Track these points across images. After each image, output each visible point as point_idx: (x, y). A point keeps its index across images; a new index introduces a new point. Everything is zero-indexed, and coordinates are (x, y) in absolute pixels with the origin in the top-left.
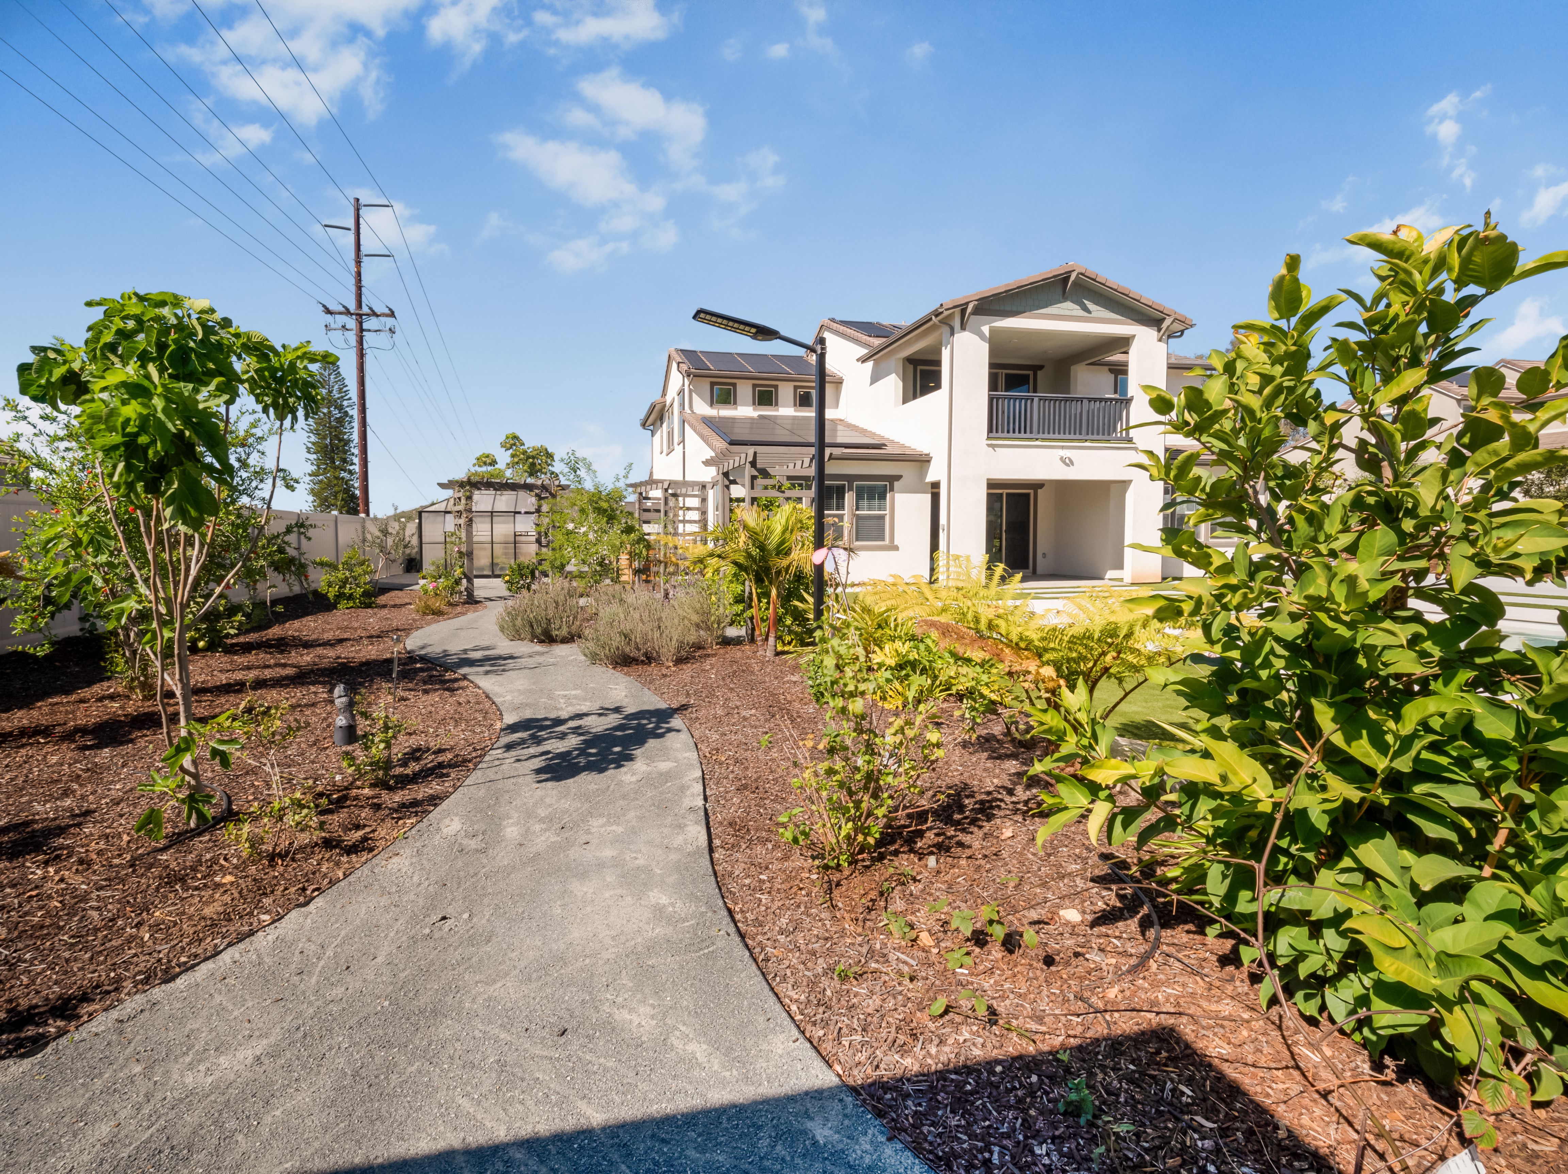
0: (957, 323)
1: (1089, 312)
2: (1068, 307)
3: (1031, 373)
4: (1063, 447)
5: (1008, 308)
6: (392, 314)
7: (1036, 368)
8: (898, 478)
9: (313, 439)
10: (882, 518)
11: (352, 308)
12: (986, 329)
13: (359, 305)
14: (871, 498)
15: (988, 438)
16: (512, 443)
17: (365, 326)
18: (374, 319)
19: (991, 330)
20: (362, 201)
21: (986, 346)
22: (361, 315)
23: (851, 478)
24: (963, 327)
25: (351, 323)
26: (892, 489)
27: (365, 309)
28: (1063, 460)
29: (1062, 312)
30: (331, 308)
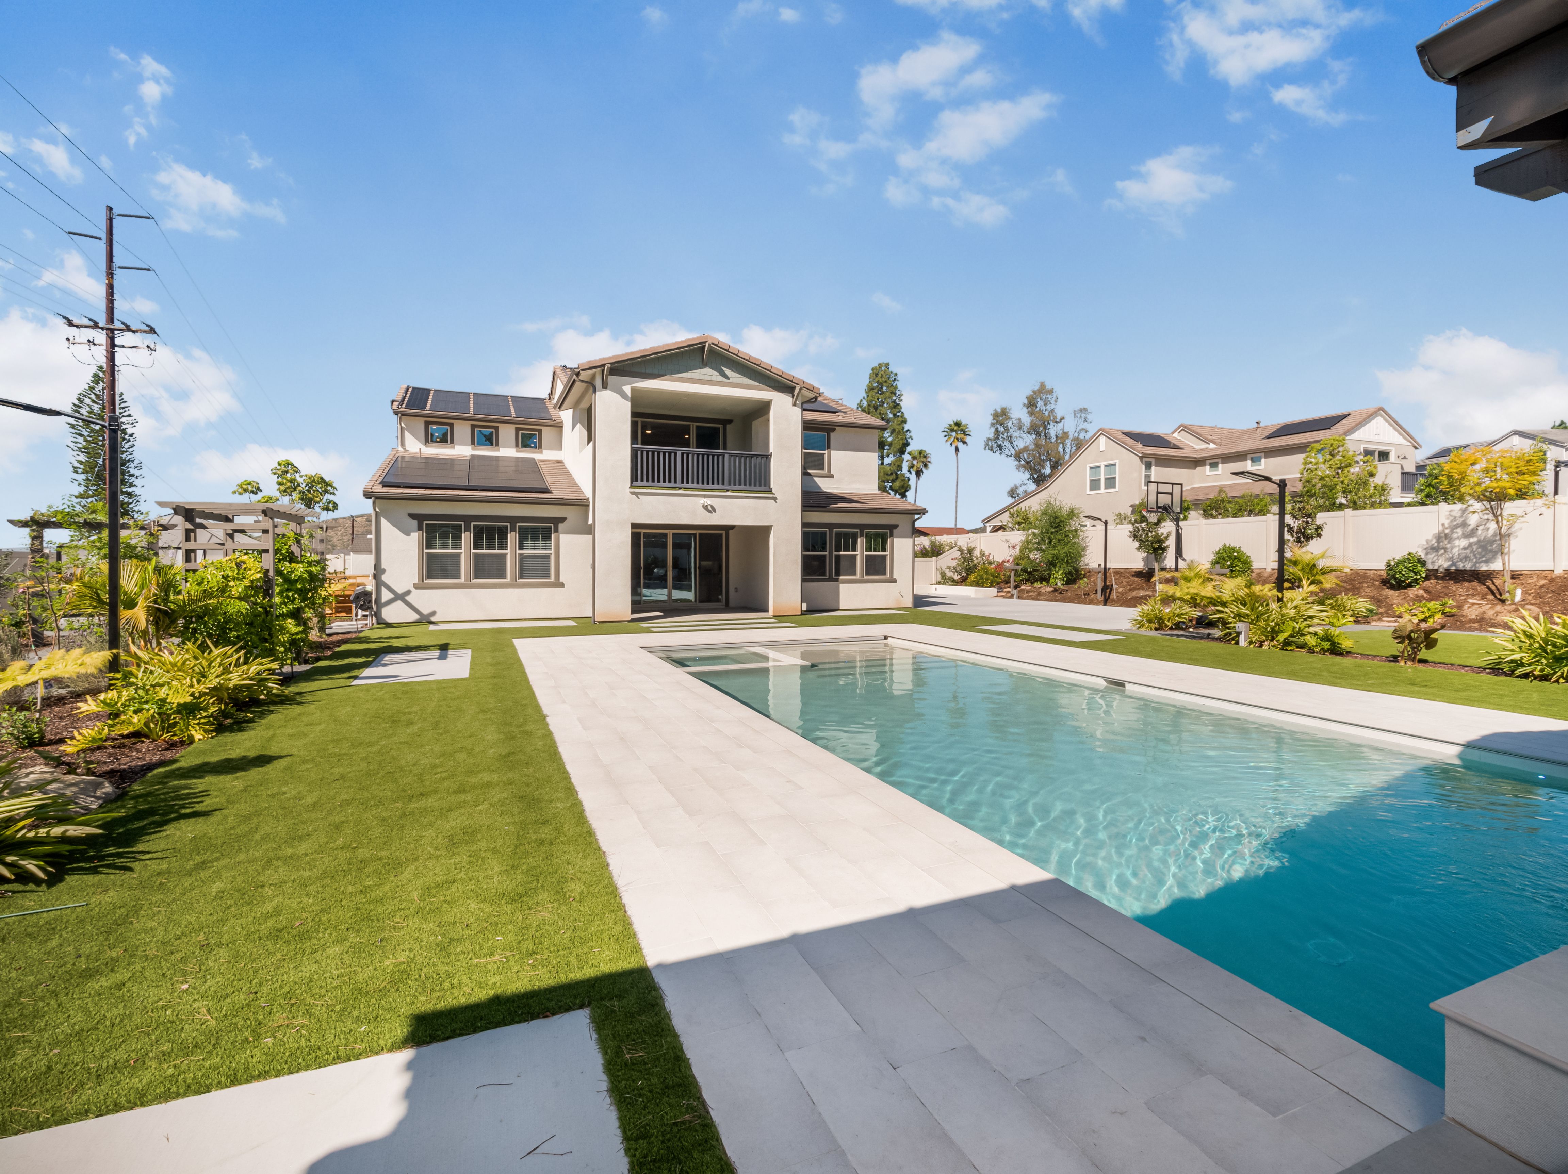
0: (598, 383)
1: (728, 378)
2: (708, 373)
3: (721, 426)
4: (705, 496)
5: (649, 371)
6: (152, 331)
7: (726, 422)
8: (563, 520)
9: (83, 458)
10: (548, 557)
11: (102, 322)
12: (627, 389)
13: (111, 319)
14: (535, 538)
15: (632, 486)
16: (285, 469)
17: (117, 341)
18: (129, 334)
19: (633, 390)
20: (116, 211)
21: (629, 404)
22: (112, 331)
23: (513, 520)
24: (605, 386)
25: (101, 337)
26: (556, 531)
27: (117, 325)
28: (705, 507)
29: (702, 377)
30: (76, 321)
